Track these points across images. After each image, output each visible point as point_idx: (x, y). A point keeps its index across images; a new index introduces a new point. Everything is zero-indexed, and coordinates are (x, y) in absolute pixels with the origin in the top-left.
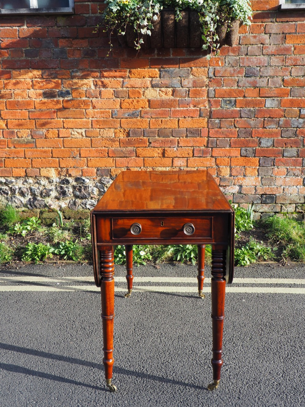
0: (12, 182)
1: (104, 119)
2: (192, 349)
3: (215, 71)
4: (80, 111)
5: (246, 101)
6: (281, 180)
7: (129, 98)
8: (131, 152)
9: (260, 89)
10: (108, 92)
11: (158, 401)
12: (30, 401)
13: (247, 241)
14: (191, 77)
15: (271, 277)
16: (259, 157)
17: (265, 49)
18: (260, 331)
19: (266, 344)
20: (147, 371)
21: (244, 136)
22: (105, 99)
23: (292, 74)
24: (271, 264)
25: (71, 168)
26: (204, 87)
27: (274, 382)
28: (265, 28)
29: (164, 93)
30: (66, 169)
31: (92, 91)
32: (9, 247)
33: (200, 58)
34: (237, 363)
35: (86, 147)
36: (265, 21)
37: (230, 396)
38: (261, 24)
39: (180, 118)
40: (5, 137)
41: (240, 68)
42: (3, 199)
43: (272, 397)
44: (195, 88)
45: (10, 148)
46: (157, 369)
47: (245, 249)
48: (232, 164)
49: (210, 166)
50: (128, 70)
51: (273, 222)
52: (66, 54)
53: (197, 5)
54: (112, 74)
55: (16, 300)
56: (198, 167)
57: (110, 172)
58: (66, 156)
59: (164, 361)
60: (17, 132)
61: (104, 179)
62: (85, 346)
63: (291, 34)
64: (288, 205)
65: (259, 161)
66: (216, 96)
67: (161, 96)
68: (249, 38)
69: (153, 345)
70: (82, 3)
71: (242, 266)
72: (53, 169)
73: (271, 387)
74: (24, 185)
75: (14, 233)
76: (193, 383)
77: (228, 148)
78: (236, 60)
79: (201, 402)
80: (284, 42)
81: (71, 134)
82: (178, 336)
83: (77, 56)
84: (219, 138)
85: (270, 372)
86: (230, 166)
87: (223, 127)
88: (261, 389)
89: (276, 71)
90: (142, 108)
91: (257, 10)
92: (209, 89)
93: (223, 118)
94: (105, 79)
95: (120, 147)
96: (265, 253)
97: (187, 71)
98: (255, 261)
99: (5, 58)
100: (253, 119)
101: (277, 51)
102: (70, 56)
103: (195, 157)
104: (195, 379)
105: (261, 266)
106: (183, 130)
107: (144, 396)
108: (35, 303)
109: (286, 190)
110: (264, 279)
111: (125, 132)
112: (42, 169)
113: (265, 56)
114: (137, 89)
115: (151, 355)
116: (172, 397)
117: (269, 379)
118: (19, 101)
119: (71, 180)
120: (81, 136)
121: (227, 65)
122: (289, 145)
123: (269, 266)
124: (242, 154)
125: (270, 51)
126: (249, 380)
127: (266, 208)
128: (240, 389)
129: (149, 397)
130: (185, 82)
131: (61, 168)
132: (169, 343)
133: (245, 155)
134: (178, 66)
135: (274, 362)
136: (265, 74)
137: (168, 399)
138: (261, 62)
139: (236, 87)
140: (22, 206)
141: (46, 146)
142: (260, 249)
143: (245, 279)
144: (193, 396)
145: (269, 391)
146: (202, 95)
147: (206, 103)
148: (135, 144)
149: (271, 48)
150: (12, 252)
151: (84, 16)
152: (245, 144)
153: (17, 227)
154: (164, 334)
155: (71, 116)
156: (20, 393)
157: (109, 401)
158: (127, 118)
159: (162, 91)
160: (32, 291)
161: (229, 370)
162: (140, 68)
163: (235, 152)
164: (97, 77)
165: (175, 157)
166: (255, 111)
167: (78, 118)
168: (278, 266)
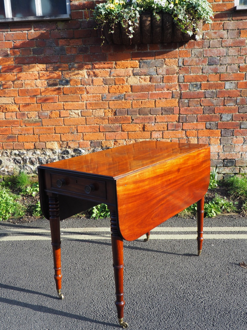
0: (23, 154)
1: (96, 102)
2: (173, 285)
3: (183, 61)
4: (76, 96)
5: (209, 84)
6: (239, 148)
7: (115, 84)
8: (117, 128)
9: (220, 74)
10: (98, 80)
11: (147, 328)
12: (43, 328)
13: (213, 197)
14: (165, 66)
15: (234, 226)
16: (221, 129)
17: (223, 42)
18: (228, 270)
19: (233, 280)
20: (137, 303)
21: (208, 112)
22: (97, 86)
23: (246, 62)
24: (234, 215)
25: (70, 142)
26: (175, 74)
27: (241, 312)
28: (223, 26)
29: (143, 80)
30: (66, 142)
31: (86, 80)
32: (22, 205)
33: (171, 51)
34: (210, 296)
35: (82, 125)
36: (223, 20)
37: (205, 324)
38: (220, 22)
39: (156, 100)
40: (18, 118)
41: (204, 58)
42: (17, 167)
43: (241, 324)
44: (168, 75)
45: (22, 126)
46: (145, 302)
47: (212, 203)
48: (199, 135)
49: (181, 137)
50: (114, 62)
51: (233, 182)
52: (65, 51)
53: (168, 8)
54: (101, 66)
55: (29, 248)
56: (172, 138)
57: (101, 144)
58: (66, 132)
59: (150, 295)
60: (27, 114)
61: (97, 149)
62: (85, 284)
63: (245, 30)
64: (245, 167)
65: (221, 133)
66: (185, 81)
67: (140, 82)
68: (211, 34)
69: (141, 282)
70: (77, 11)
71: (209, 217)
72: (56, 143)
73: (239, 316)
74: (34, 155)
75: (26, 194)
76: (175, 313)
77: (195, 122)
78: (201, 52)
79: (182, 329)
80: (239, 36)
81: (70, 114)
82: (161, 275)
83: (74, 52)
84: (188, 115)
85: (238, 304)
86: (198, 137)
87: (191, 106)
88: (231, 317)
89: (233, 60)
90: (126, 92)
91: (217, 12)
92: (179, 76)
93: (191, 98)
94: (96, 70)
95: (109, 124)
96: (228, 206)
97: (161, 61)
98: (220, 213)
99: (17, 56)
100: (215, 98)
101: (234, 43)
102: (68, 52)
103: (169, 130)
104: (177, 310)
105: (225, 217)
106: (159, 109)
107: (135, 324)
108: (44, 250)
109: (243, 155)
110: (228, 227)
111: (112, 112)
112: (47, 143)
113: (224, 48)
114: (121, 77)
115: (139, 290)
116: (158, 325)
117: (237, 309)
118: (28, 89)
119: (70, 151)
120: (77, 116)
121: (193, 56)
122: (245, 119)
123: (232, 217)
124: (207, 127)
125: (228, 43)
126: (221, 310)
127: (227, 170)
128: (214, 317)
129: (140, 325)
130: (160, 71)
131: (63, 142)
132: (154, 280)
133: (209, 127)
134: (154, 58)
135: (240, 295)
136: (225, 63)
137: (155, 327)
138: (221, 53)
139: (201, 74)
140: (32, 173)
141: (50, 124)
142: (224, 203)
143: (213, 227)
144: (175, 323)
145: (238, 319)
146: (174, 81)
147: (177, 87)
148: (121, 121)
149: (229, 42)
150: (25, 209)
151: (79, 21)
152: (209, 119)
153: (29, 189)
154: (149, 273)
155: (69, 100)
156: (35, 322)
157: (107, 328)
158: (114, 101)
159: (142, 78)
160: (42, 240)
161: (203, 302)
162: (124, 61)
163: (201, 126)
164: (90, 69)
165: (153, 131)
166: (217, 92)
167: (75, 102)
168: (239, 217)
